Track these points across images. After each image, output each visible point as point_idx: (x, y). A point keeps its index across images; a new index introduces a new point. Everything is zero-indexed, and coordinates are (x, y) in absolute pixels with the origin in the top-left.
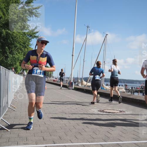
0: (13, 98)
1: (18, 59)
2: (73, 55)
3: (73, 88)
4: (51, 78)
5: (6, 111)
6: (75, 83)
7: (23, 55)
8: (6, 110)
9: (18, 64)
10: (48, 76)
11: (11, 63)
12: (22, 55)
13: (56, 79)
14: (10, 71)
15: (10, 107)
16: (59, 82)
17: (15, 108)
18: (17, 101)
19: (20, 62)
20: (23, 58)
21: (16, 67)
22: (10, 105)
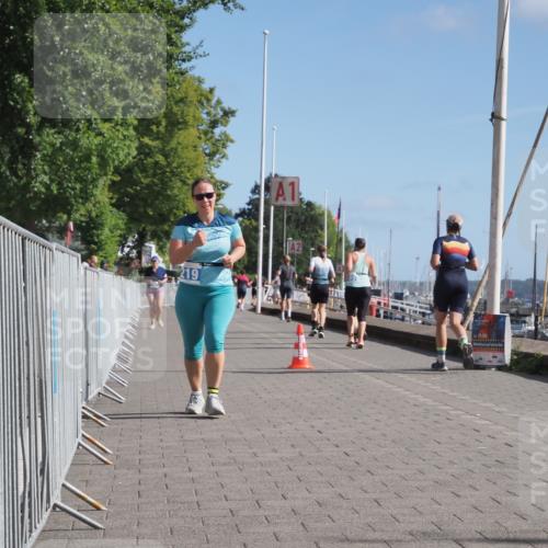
0: (80, 440)
1: (102, 157)
2: (496, 118)
3: (507, 360)
5: (35, 534)
6: (518, 318)
7: (135, 129)
8: (40, 526)
9: (102, 194)
11: (54, 188)
12: (132, 132)
14: (54, 245)
15: (62, 505)
16: (398, 316)
17: (98, 509)
18: (106, 463)
19: (117, 178)
20: (138, 154)
21: (90, 217)
22: (60, 486)
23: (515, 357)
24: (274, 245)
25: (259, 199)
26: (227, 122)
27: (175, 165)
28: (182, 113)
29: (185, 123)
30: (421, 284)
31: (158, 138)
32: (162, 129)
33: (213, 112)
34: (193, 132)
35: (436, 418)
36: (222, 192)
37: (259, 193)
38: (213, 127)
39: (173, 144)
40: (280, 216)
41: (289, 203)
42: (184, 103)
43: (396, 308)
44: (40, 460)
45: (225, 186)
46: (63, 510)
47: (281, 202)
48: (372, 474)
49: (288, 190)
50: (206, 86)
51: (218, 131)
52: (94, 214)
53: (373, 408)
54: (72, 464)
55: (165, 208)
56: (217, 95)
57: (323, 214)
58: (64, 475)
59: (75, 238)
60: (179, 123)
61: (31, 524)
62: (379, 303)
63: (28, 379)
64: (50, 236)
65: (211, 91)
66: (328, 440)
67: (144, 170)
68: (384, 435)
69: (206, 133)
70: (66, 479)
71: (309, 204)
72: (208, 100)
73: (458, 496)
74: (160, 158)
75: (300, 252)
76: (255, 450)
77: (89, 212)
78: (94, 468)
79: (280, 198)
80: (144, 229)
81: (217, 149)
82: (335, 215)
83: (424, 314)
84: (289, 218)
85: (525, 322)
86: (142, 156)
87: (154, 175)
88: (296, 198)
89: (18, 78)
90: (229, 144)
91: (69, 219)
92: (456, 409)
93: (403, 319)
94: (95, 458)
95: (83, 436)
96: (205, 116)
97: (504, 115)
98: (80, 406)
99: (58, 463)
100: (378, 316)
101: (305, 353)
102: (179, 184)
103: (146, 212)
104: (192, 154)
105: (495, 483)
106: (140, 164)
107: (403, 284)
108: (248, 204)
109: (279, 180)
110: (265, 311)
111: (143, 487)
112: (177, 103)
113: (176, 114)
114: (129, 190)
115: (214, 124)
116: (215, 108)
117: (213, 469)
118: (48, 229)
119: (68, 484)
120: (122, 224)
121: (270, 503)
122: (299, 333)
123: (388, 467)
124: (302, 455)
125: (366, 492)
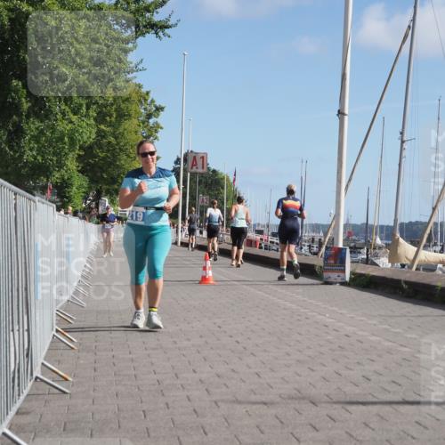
0: (54, 332)
1: (72, 138)
2: (341, 113)
3: (348, 279)
5: (22, 397)
6: (355, 250)
7: (95, 119)
8: (26, 392)
9: (72, 163)
12: (92, 121)
13: (260, 232)
14: (37, 198)
15: (41, 377)
16: (274, 248)
17: (66, 380)
18: (72, 348)
20: (97, 137)
21: (63, 179)
22: (40, 364)
23: (353, 277)
25: (179, 168)
26: (158, 115)
27: (122, 144)
28: (128, 108)
29: (130, 115)
31: (110, 126)
32: (113, 119)
33: (149, 108)
34: (135, 121)
35: (299, 318)
37: (180, 164)
38: (149, 118)
39: (121, 129)
40: (195, 180)
41: (200, 170)
42: (129, 102)
43: (272, 243)
44: (26, 346)
46: (42, 380)
47: (194, 170)
48: (255, 356)
49: (199, 162)
50: (144, 90)
51: (151, 121)
52: (66, 178)
53: (256, 311)
54: (49, 349)
55: (115, 173)
56: (151, 96)
57: (224, 178)
58: (44, 353)
59: (53, 194)
60: (125, 115)
61: (19, 390)
62: (262, 239)
63: (18, 290)
64: (35, 193)
65: (148, 93)
66: (225, 332)
67: (100, 147)
68: (263, 329)
69: (143, 123)
70: (45, 359)
71: (214, 171)
72: (146, 100)
73: (313, 370)
74: (112, 139)
75: (208, 204)
76: (175, 339)
77: (63, 176)
78: (64, 352)
79: (194, 167)
80: (100, 188)
81: (152, 133)
84: (200, 181)
85: (360, 253)
86: (99, 138)
87: (108, 151)
88: (205, 167)
89: (15, 82)
90: (159, 130)
91: (48, 180)
92: (312, 312)
93: (277, 251)
94: (65, 345)
95: (57, 330)
96: (143, 111)
97: (346, 112)
98: (55, 309)
99: (38, 348)
100: (261, 248)
101: (210, 273)
102: (125, 157)
103: (102, 176)
104: (134, 137)
105: (338, 362)
106: (98, 144)
109: (193, 155)
110: (185, 245)
111: (97, 365)
112: (123, 102)
113: (123, 110)
114: (91, 161)
115: (149, 116)
116: (150, 105)
117: (148, 352)
118: (34, 188)
119: (46, 363)
120: (85, 184)
121: (184, 375)
122: (206, 260)
123: (265, 351)
124: (206, 342)
125: (250, 368)
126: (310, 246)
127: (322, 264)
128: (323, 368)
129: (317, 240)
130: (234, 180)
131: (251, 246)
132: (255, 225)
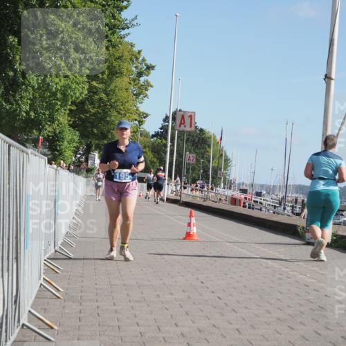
0: (42, 281)
1: (64, 94)
2: (328, 78)
4: (220, 190)
5: (9, 343)
7: (88, 76)
8: (12, 338)
9: (63, 118)
10: (205, 177)
11: (32, 114)
12: (85, 79)
13: (244, 191)
14: (30, 151)
15: (28, 324)
16: (259, 208)
17: (52, 328)
18: (58, 298)
19: (74, 108)
20: (89, 93)
21: (55, 133)
22: (27, 312)
23: (334, 238)
24: (176, 157)
25: (168, 126)
26: (149, 73)
27: (113, 100)
28: (119, 66)
29: (121, 73)
30: (274, 186)
31: (102, 83)
32: (105, 76)
33: (140, 66)
34: (126, 79)
35: (280, 276)
36: (144, 119)
37: (168, 122)
38: (140, 77)
39: (112, 87)
40: (182, 138)
41: (188, 129)
42: (121, 60)
43: (257, 202)
44: (14, 294)
45: (146, 116)
46: (28, 328)
47: (182, 128)
48: (236, 312)
49: (187, 121)
50: (136, 49)
51: (142, 79)
52: (57, 131)
53: (238, 268)
54: (36, 298)
55: (105, 129)
56: (143, 55)
57: (210, 138)
58: (31, 302)
59: (44, 147)
60: (117, 73)
61: (6, 336)
62: (246, 198)
63: (9, 239)
64: (28, 145)
65: (139, 52)
66: (208, 288)
67: (92, 103)
68: (245, 286)
69: (134, 80)
70: (32, 307)
71: (201, 130)
72: (137, 59)
73: (292, 329)
74: (103, 96)
75: (194, 162)
76: (158, 293)
77: (55, 130)
78: (50, 300)
79: (182, 126)
80: (91, 142)
81: (141, 91)
82: (218, 138)
83: (275, 207)
84: (187, 140)
85: (342, 215)
86: (91, 94)
87: (99, 107)
88: (193, 126)
89: (11, 38)
90: (150, 88)
91: (40, 134)
92: (293, 271)
93: (261, 210)
94: (51, 294)
95: (44, 279)
96: (134, 69)
97: (333, 76)
98: (43, 259)
99: (26, 296)
100: (244, 207)
101: (194, 230)
102: (115, 114)
103: (92, 131)
104: (124, 94)
105: (317, 321)
106: (89, 99)
107: (262, 186)
108: (161, 129)
109: (182, 113)
110: (169, 200)
111: (82, 315)
112: (116, 59)
113: (115, 67)
114: (82, 116)
115: (140, 74)
116: (141, 64)
117: (131, 304)
118: (27, 141)
119: (33, 311)
120: (76, 138)
121: (166, 328)
122: (191, 216)
123: (246, 308)
124: (189, 297)
125: (231, 324)
126: (293, 207)
127: (305, 225)
128: (302, 327)
129: (299, 201)
130: (221, 139)
131: (235, 204)
132: (239, 184)
